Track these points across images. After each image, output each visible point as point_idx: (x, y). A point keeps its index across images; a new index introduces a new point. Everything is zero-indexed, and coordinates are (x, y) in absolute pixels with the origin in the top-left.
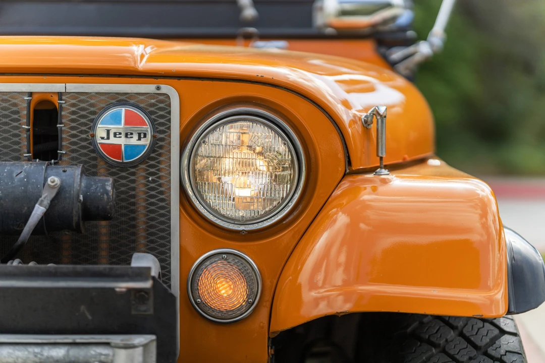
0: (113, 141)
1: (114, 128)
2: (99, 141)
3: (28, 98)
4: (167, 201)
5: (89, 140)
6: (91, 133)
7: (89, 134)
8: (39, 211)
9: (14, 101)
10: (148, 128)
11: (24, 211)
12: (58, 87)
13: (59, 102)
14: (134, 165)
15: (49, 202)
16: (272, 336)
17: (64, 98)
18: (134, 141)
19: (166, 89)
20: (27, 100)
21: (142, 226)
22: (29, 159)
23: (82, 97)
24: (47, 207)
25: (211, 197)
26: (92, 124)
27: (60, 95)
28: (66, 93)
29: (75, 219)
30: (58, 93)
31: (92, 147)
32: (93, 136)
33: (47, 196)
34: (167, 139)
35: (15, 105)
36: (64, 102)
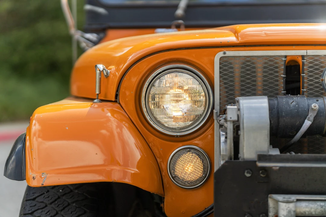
3: (284, 59)
5: (320, 83)
6: (321, 79)
7: (320, 79)
8: (307, 124)
9: (276, 61)
11: (297, 124)
12: (302, 52)
13: (302, 61)
15: (313, 118)
17: (305, 58)
20: (284, 60)
22: (285, 94)
23: (316, 58)
24: (312, 121)
26: (322, 74)
27: (303, 57)
28: (307, 56)
30: (302, 56)
31: (322, 87)
32: (323, 80)
33: (312, 115)
35: (276, 63)
36: (305, 61)
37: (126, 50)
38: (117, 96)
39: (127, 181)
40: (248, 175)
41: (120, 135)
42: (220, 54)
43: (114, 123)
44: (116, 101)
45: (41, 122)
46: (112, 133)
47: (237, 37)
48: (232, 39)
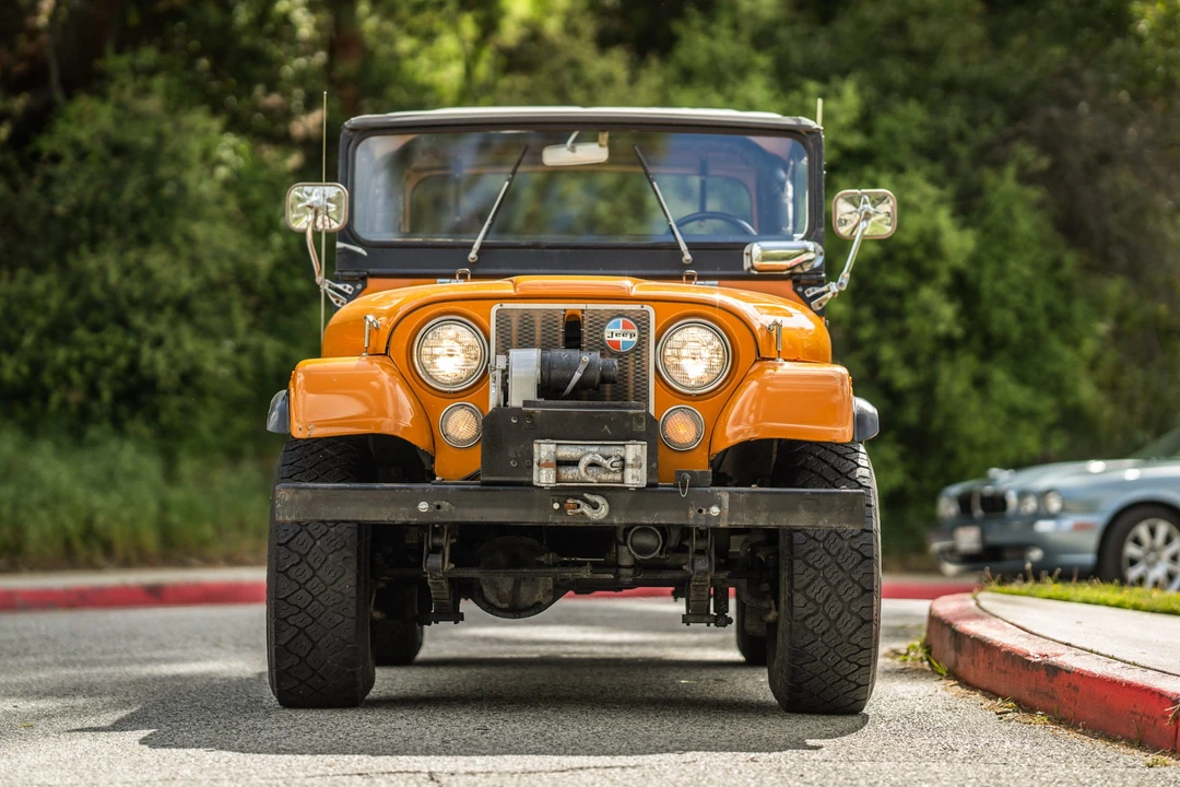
0: (615, 338)
1: (615, 331)
2: (607, 339)
3: (563, 313)
4: (647, 375)
6: (602, 335)
7: (600, 336)
8: (577, 375)
9: (555, 315)
10: (636, 331)
11: (568, 376)
12: (582, 306)
13: (582, 315)
14: (627, 354)
15: (583, 371)
16: (712, 458)
17: (585, 313)
18: (627, 338)
19: (646, 307)
20: (563, 315)
21: (632, 391)
23: (596, 313)
24: (581, 374)
25: (673, 373)
26: (602, 331)
27: (583, 311)
28: (587, 311)
29: (597, 381)
31: (603, 343)
32: (603, 336)
33: (582, 368)
34: (647, 338)
35: (555, 317)
36: (585, 316)
37: (396, 302)
38: (387, 348)
39: (399, 434)
40: (514, 421)
41: (393, 391)
42: (497, 307)
43: (385, 376)
44: (386, 354)
45: (306, 373)
46: (382, 385)
47: (515, 290)
48: (510, 291)
